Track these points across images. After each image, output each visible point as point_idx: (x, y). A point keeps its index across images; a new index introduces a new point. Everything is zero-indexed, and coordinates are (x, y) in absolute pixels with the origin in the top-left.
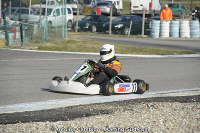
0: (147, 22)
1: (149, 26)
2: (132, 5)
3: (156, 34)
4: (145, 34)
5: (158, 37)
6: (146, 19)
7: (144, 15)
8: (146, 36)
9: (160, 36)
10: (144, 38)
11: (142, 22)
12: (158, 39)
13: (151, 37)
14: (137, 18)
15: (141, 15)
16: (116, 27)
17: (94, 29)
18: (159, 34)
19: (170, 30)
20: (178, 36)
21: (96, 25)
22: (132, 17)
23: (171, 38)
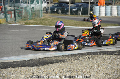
0: (91, 7)
1: (92, 9)
5: (98, 16)
6: (91, 5)
11: (88, 7)
14: (85, 5)
15: (88, 3)
16: (73, 10)
17: (60, 12)
18: (98, 14)
19: (105, 12)
20: (110, 15)
21: (60, 9)
22: (82, 4)
23: (106, 17)
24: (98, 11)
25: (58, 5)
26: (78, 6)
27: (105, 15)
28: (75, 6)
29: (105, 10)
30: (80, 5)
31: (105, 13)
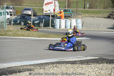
0: (52, 20)
1: (54, 22)
2: (44, 10)
3: (58, 27)
4: (51, 27)
6: (52, 18)
7: (51, 16)
8: (52, 28)
9: (60, 27)
11: (49, 20)
12: (58, 30)
13: (54, 28)
14: (47, 18)
15: (49, 16)
16: (35, 22)
19: (65, 24)
20: (70, 28)
21: (23, 21)
22: (44, 17)
23: (66, 29)
24: (59, 23)
25: (21, 17)
26: (40, 19)
27: (65, 27)
30: (41, 17)
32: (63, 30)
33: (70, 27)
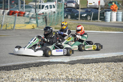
2: (88, 3)
4: (100, 20)
5: (109, 21)
9: (111, 21)
10: (100, 22)
12: (109, 23)
13: (105, 22)
14: (94, 11)
16: (82, 15)
17: (69, 17)
18: (110, 20)
19: (117, 17)
20: (121, 21)
21: (70, 15)
22: (91, 10)
23: (117, 22)
24: (110, 16)
25: (68, 11)
26: (87, 12)
27: (117, 20)
28: (85, 11)
29: (117, 16)
30: (89, 10)
31: (116, 19)
32: (114, 23)
33: (121, 19)
